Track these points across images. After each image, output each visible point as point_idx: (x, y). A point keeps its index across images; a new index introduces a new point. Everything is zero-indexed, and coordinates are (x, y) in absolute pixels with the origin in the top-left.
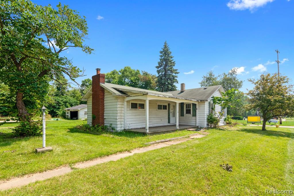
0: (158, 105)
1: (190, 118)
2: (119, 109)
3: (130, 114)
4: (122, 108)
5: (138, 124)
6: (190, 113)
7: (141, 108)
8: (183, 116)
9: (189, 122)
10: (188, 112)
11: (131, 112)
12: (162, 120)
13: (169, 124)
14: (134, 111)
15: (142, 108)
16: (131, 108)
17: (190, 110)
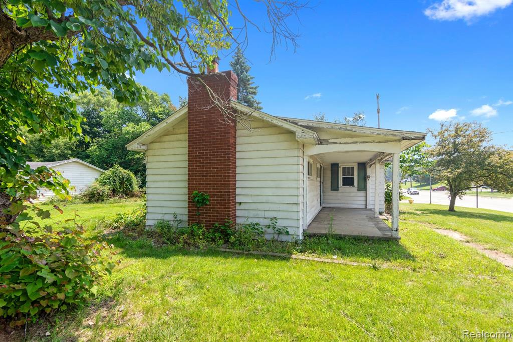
1: (352, 194)
6: (352, 184)
8: (338, 190)
9: (349, 202)
10: (348, 182)
17: (353, 178)
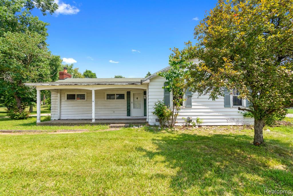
0: (108, 95)
2: (53, 101)
3: (66, 105)
4: (56, 99)
5: (76, 115)
7: (81, 99)
11: (67, 103)
12: (115, 112)
13: (129, 117)
14: (71, 102)
15: (83, 99)
16: (67, 99)
